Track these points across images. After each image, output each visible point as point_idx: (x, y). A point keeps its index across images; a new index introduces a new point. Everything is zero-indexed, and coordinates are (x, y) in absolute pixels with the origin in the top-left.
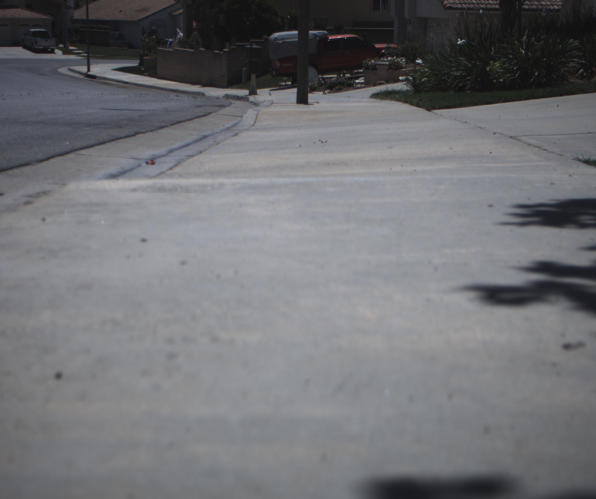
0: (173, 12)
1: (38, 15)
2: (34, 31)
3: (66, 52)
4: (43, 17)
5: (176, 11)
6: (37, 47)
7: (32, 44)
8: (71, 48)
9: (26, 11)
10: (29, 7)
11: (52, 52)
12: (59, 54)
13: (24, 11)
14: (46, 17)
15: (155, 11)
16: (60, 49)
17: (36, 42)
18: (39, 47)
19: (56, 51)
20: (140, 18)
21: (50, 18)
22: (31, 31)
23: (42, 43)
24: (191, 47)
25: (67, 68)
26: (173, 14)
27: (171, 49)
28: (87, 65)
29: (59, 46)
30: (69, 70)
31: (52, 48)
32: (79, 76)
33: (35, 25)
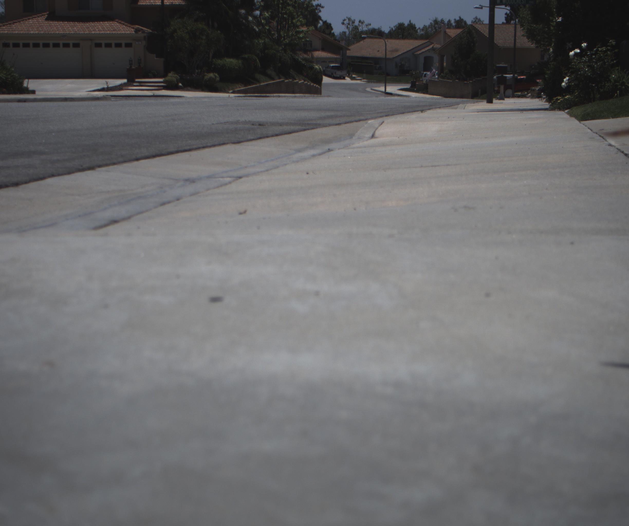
1: (332, 55)
2: (333, 66)
3: (353, 79)
4: (335, 56)
5: (417, 51)
6: (335, 76)
7: (332, 74)
8: (354, 76)
9: (324, 53)
10: (323, 49)
11: (344, 78)
12: (348, 80)
13: (323, 53)
14: (337, 57)
16: (348, 77)
17: (335, 73)
18: (337, 76)
19: (346, 78)
20: (394, 56)
21: (340, 57)
22: (331, 66)
23: (339, 73)
24: (448, 79)
25: (370, 88)
26: (416, 53)
27: (436, 80)
28: (384, 87)
29: (348, 75)
30: (372, 89)
31: (344, 76)
32: (380, 93)
33: (332, 62)
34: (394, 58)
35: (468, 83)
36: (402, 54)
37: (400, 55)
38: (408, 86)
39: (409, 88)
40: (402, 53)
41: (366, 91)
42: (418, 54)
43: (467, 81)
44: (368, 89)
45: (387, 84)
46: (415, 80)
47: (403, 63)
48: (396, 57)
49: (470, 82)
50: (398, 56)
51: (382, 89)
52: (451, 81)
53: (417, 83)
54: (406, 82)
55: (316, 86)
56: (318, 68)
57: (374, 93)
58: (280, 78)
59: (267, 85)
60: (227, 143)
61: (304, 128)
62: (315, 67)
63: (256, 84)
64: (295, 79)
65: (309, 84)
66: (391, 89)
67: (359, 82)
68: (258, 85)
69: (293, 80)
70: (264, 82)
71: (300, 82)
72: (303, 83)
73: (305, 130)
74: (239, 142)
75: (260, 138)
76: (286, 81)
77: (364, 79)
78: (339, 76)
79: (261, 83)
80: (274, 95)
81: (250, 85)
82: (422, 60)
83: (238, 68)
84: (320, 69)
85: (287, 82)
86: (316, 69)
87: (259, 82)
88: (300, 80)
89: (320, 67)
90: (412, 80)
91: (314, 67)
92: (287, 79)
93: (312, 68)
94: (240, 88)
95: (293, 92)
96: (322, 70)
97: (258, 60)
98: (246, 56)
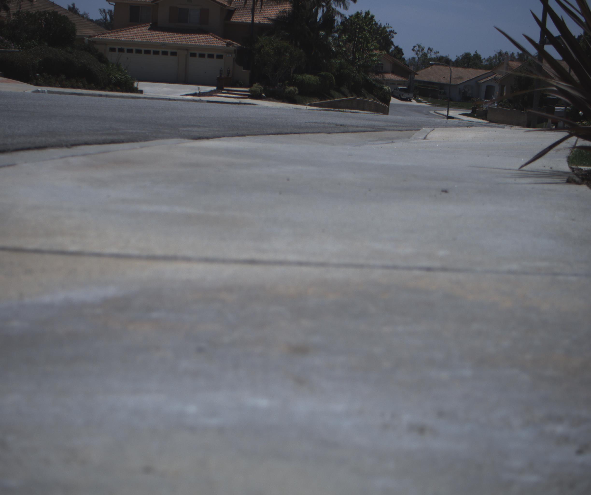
0: (478, 81)
1: (400, 78)
2: (401, 88)
3: (419, 101)
4: (404, 80)
5: (480, 80)
6: (403, 98)
7: (400, 95)
8: (419, 99)
9: (394, 76)
10: (393, 73)
11: (410, 100)
12: (414, 102)
13: (392, 75)
14: (406, 80)
15: (467, 80)
16: (414, 99)
17: (403, 95)
19: (412, 100)
20: (459, 83)
21: (408, 80)
22: (399, 88)
23: (406, 95)
24: (507, 107)
25: (434, 111)
26: (478, 82)
27: (496, 108)
28: (447, 111)
29: (414, 97)
30: (435, 112)
31: (411, 98)
32: (442, 116)
33: (401, 85)
34: (458, 84)
35: (525, 112)
36: (466, 82)
37: (464, 82)
38: (469, 112)
39: (470, 113)
40: (466, 80)
41: (429, 113)
42: (481, 82)
43: (524, 111)
44: (432, 112)
45: (449, 109)
46: (475, 107)
47: (466, 90)
48: (460, 84)
49: (526, 112)
50: (462, 83)
51: (445, 112)
52: (509, 109)
53: (477, 110)
54: (467, 108)
55: (384, 105)
56: (387, 89)
57: (438, 116)
58: (352, 96)
59: (340, 101)
60: (322, 133)
61: (374, 130)
62: (385, 88)
63: (330, 99)
64: (366, 98)
65: (377, 102)
66: (452, 113)
67: (424, 104)
68: (333, 100)
69: (364, 98)
70: (337, 98)
71: (369, 100)
72: (373, 101)
73: (375, 131)
74: (329, 133)
75: (343, 132)
76: (357, 99)
77: (429, 102)
78: (405, 98)
79: (334, 99)
80: (347, 110)
81: (325, 100)
82: (484, 89)
83: (315, 83)
84: (389, 90)
85: (359, 99)
86: (385, 90)
87: (333, 97)
88: (370, 99)
89: (389, 88)
90: (473, 107)
91: (383, 88)
92: (358, 96)
93: (382, 89)
94: (316, 101)
95: (363, 109)
96: (391, 91)
97: (333, 78)
98: (323, 73)
